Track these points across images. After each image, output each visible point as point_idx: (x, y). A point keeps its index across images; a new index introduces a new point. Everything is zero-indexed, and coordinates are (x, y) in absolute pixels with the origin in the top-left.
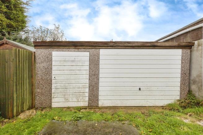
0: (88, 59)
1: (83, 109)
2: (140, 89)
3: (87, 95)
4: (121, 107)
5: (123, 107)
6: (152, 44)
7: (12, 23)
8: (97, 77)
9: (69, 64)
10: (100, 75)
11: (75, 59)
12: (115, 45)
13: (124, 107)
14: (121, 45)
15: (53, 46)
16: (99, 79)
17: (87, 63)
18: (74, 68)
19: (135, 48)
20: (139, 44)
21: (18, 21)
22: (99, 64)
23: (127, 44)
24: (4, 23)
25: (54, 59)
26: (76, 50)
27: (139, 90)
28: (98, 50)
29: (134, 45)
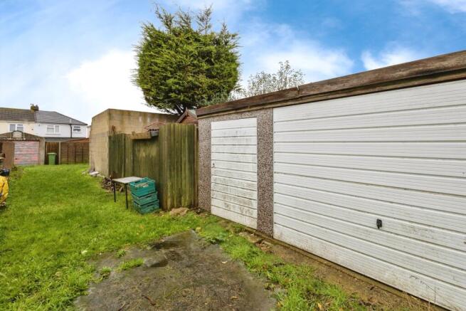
0: (254, 131)
1: (246, 231)
2: (379, 224)
3: (255, 204)
4: (322, 261)
5: (326, 262)
6: (417, 69)
7: (215, 82)
8: (268, 171)
9: (230, 141)
10: (274, 166)
11: (237, 132)
12: (300, 96)
13: (330, 264)
14: (312, 93)
15: (214, 113)
16: (272, 176)
17: (254, 140)
18: (236, 149)
19: (352, 93)
20: (365, 81)
21: (223, 77)
22: (271, 143)
23: (329, 86)
24: (205, 86)
25: (213, 133)
26: (239, 116)
27: (376, 226)
28: (269, 112)
29: (347, 86)
